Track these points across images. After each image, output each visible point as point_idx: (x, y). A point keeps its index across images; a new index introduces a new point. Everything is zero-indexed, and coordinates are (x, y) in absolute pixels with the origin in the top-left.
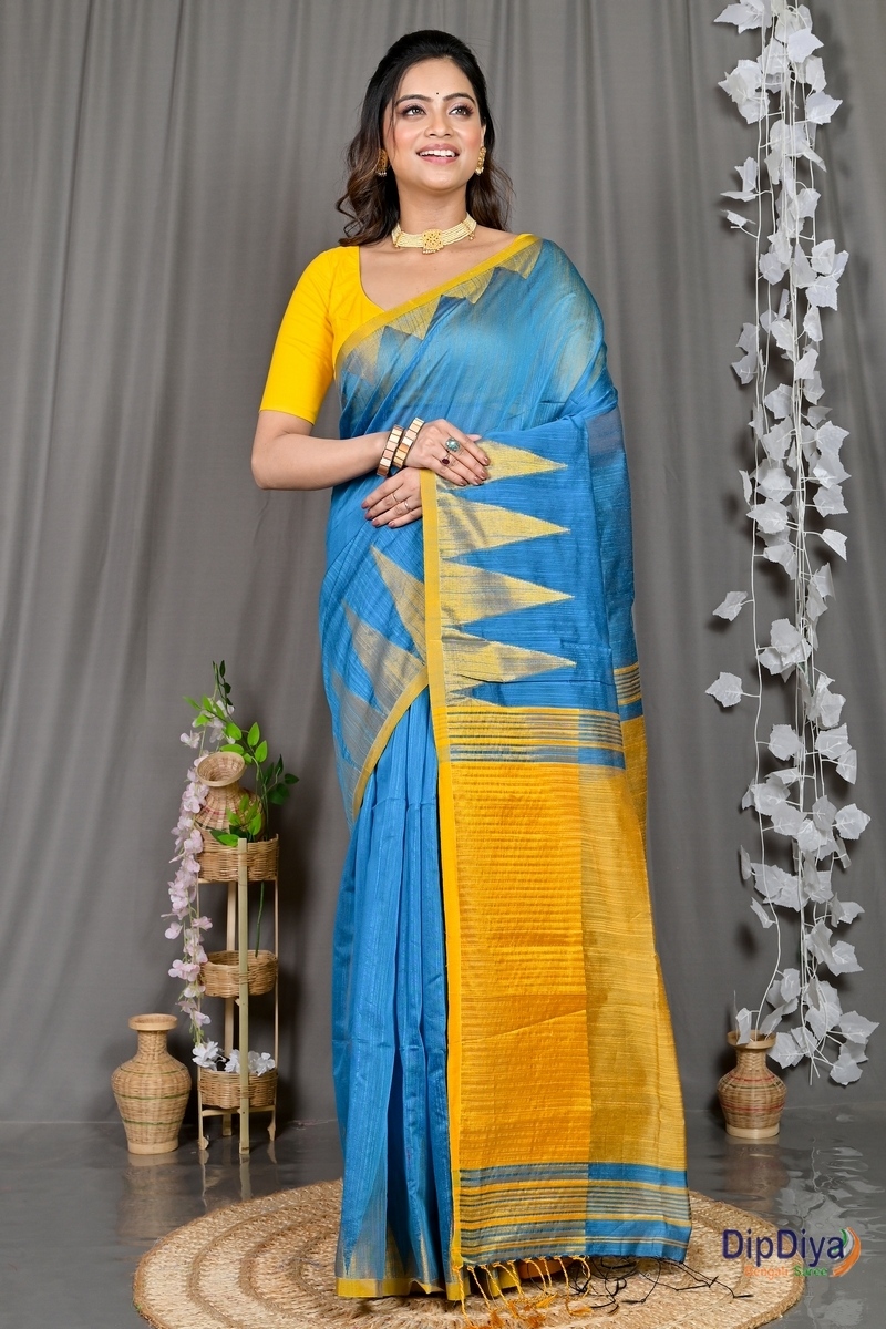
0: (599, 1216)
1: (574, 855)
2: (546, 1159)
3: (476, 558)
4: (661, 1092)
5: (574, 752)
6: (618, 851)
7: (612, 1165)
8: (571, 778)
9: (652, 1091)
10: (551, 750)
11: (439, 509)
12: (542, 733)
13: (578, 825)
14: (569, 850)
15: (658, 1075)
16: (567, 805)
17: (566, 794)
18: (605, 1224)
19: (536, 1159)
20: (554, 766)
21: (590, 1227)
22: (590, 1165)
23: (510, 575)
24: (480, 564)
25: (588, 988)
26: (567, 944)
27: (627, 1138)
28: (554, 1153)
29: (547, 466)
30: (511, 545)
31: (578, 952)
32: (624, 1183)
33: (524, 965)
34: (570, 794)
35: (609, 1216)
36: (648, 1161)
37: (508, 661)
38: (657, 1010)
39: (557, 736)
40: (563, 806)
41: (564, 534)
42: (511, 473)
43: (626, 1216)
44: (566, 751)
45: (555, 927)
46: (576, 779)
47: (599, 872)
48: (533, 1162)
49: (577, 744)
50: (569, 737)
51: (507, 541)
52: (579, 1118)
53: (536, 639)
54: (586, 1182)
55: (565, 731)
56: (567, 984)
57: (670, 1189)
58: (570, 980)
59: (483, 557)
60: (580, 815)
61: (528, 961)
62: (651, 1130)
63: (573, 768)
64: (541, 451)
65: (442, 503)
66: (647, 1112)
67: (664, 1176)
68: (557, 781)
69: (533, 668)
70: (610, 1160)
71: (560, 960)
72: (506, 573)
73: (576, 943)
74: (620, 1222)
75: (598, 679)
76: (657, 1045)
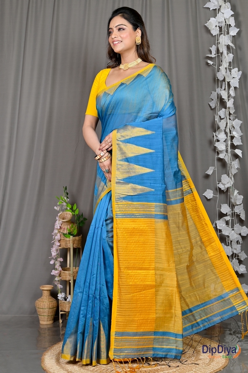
0: (157, 346)
1: (153, 245)
2: (142, 330)
3: (127, 160)
4: (176, 312)
5: (153, 215)
6: (166, 243)
7: (161, 332)
8: (152, 223)
9: (173, 311)
10: (147, 215)
11: (117, 146)
12: (144, 210)
13: (154, 236)
14: (151, 243)
15: (175, 307)
16: (151, 231)
17: (151, 227)
18: (158, 348)
19: (139, 331)
20: (147, 219)
21: (154, 349)
22: (155, 332)
23: (136, 164)
24: (128, 161)
25: (156, 283)
26: (150, 270)
27: (166, 324)
28: (144, 329)
29: (149, 132)
30: (137, 156)
31: (153, 272)
32: (165, 337)
33: (135, 276)
34: (152, 227)
35: (160, 347)
36: (172, 331)
37: (134, 189)
38: (176, 288)
39: (148, 211)
40: (150, 231)
41: (153, 152)
42: (138, 135)
43: (164, 347)
44: (151, 215)
45: (146, 265)
46: (154, 223)
47: (160, 250)
48: (138, 331)
49: (154, 213)
50: (152, 211)
51: (135, 155)
52: (151, 319)
53: (143, 183)
54: (153, 337)
55: (151, 209)
56: (149, 281)
57: (177, 339)
58: (150, 280)
59: (129, 159)
60: (155, 233)
61: (136, 275)
62: (173, 322)
63: (153, 220)
64: (147, 128)
65: (118, 144)
66: (172, 317)
67: (176, 335)
68: (148, 224)
69: (142, 191)
70: (161, 331)
71: (147, 275)
72: (135, 164)
73: (153, 270)
74: (163, 348)
75: (161, 194)
76: (175, 298)
